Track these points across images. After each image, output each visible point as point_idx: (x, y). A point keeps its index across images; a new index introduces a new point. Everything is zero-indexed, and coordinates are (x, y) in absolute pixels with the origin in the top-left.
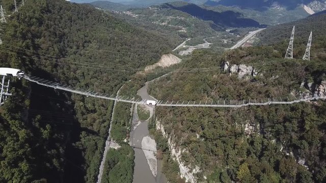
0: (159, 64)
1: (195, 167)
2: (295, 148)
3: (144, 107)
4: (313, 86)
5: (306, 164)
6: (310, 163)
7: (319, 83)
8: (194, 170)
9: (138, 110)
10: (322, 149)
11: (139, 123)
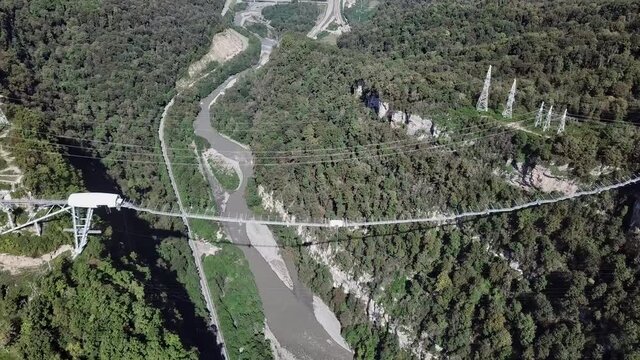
0: (211, 57)
1: (362, 274)
2: (507, 250)
3: (222, 162)
4: (525, 167)
5: (521, 267)
6: (525, 268)
7: (533, 166)
8: (361, 279)
9: (214, 171)
10: (539, 253)
11: (227, 196)
